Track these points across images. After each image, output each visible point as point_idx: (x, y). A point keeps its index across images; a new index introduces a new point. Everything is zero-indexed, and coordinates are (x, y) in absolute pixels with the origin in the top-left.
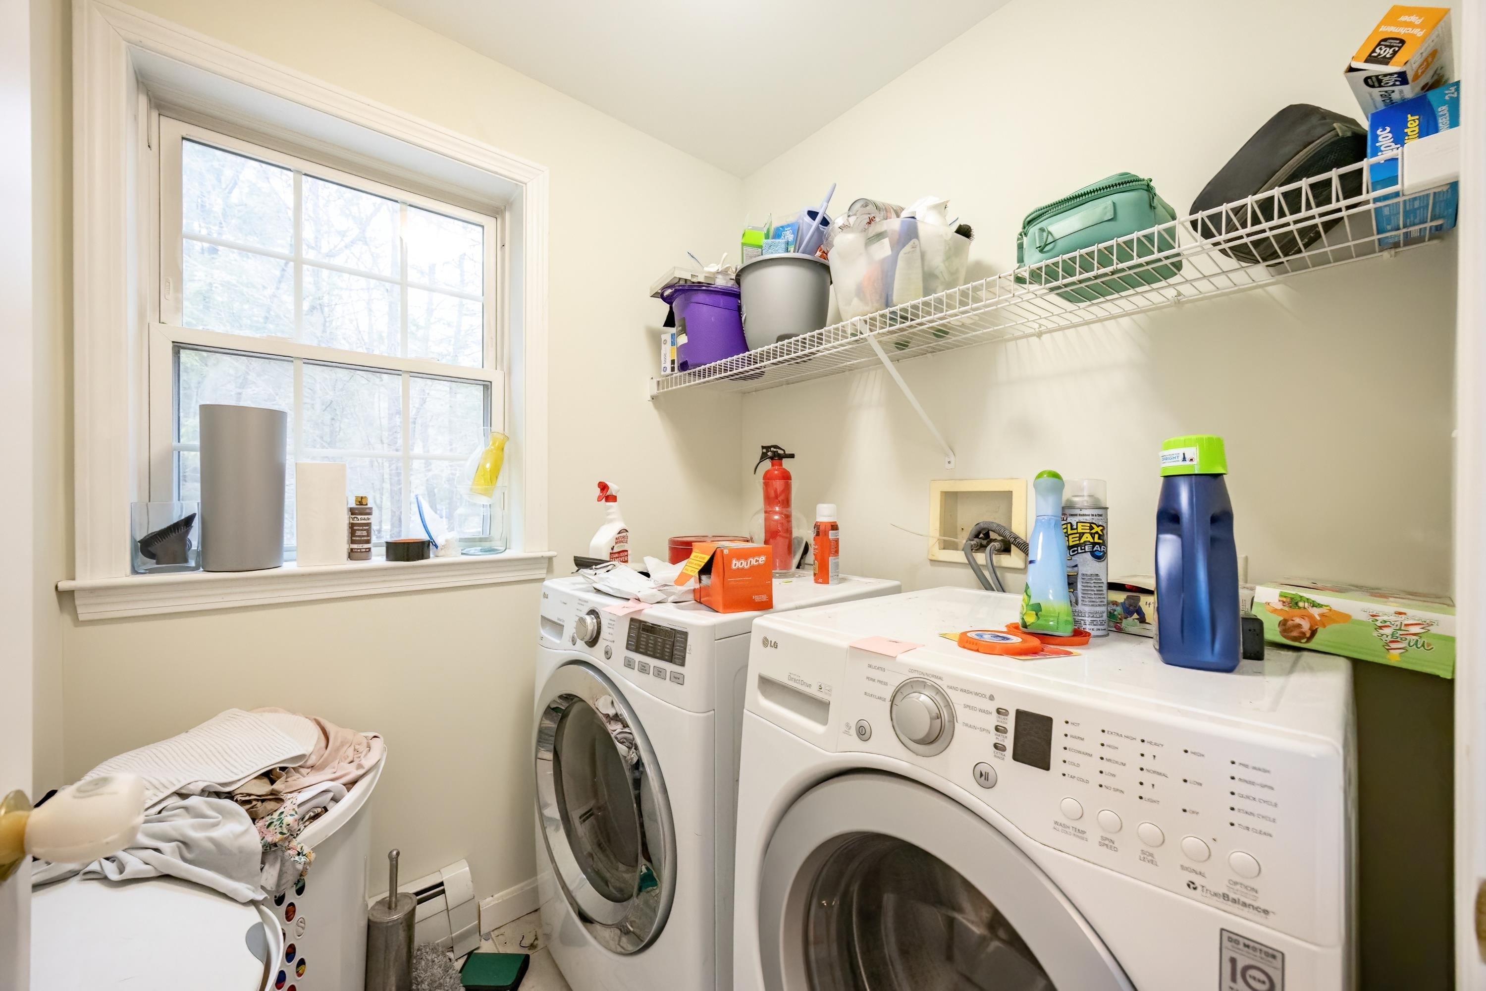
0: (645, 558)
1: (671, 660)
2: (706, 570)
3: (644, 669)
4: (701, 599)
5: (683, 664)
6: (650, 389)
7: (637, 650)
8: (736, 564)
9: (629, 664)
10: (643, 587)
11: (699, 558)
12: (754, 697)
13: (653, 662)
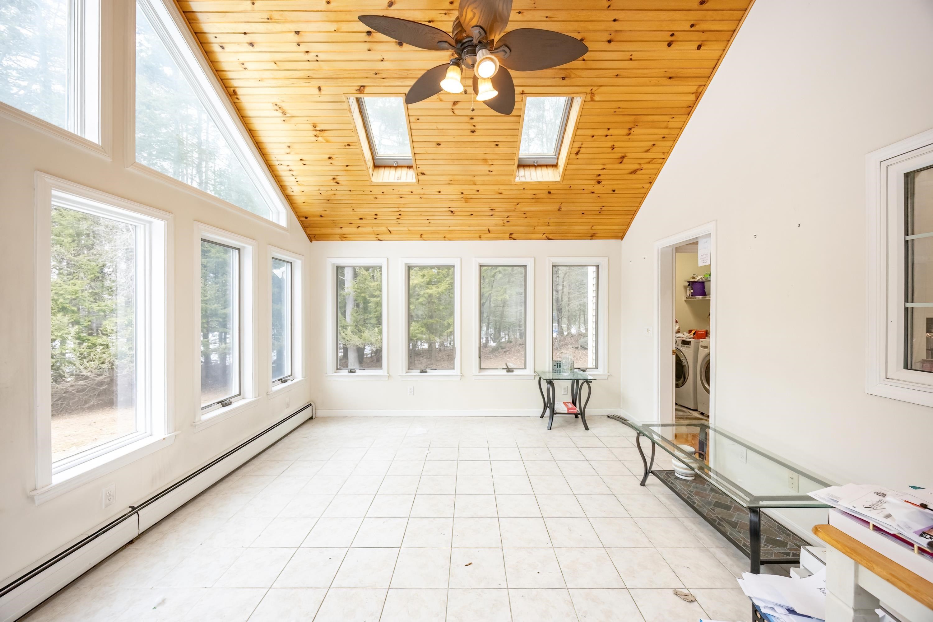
0: (684, 333)
1: (689, 345)
2: (694, 334)
3: (684, 347)
4: (694, 338)
5: (690, 345)
6: (684, 298)
7: (683, 344)
8: (699, 333)
9: (682, 346)
10: (683, 336)
11: (693, 332)
12: (700, 348)
13: (685, 345)
